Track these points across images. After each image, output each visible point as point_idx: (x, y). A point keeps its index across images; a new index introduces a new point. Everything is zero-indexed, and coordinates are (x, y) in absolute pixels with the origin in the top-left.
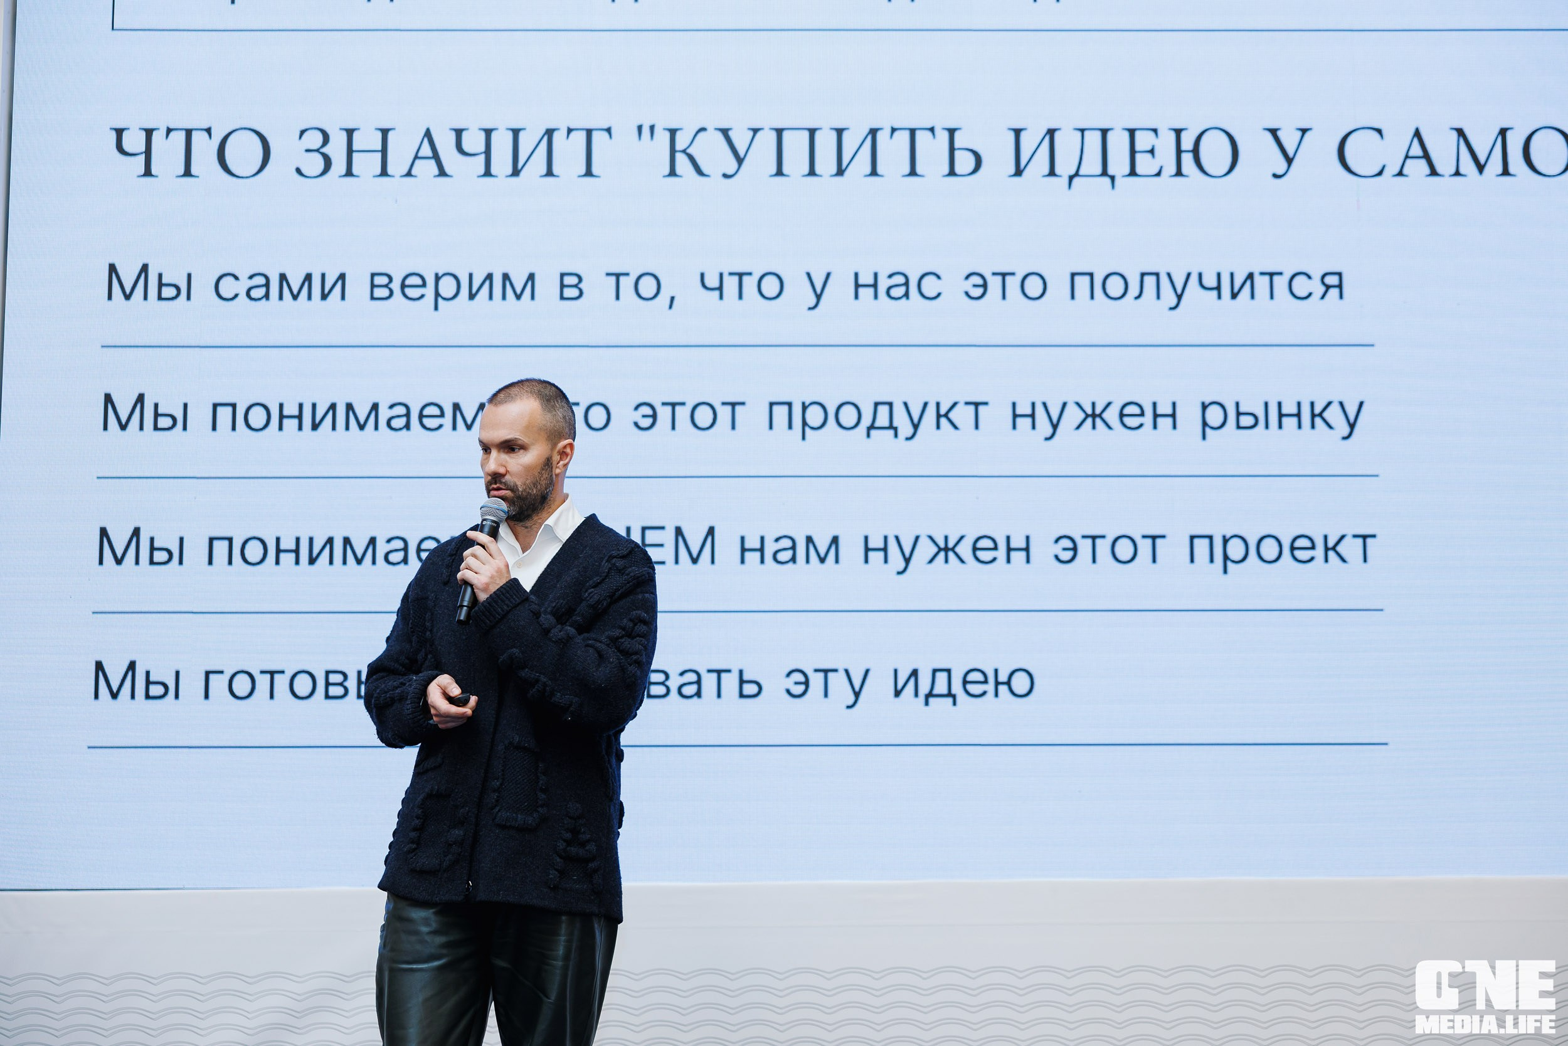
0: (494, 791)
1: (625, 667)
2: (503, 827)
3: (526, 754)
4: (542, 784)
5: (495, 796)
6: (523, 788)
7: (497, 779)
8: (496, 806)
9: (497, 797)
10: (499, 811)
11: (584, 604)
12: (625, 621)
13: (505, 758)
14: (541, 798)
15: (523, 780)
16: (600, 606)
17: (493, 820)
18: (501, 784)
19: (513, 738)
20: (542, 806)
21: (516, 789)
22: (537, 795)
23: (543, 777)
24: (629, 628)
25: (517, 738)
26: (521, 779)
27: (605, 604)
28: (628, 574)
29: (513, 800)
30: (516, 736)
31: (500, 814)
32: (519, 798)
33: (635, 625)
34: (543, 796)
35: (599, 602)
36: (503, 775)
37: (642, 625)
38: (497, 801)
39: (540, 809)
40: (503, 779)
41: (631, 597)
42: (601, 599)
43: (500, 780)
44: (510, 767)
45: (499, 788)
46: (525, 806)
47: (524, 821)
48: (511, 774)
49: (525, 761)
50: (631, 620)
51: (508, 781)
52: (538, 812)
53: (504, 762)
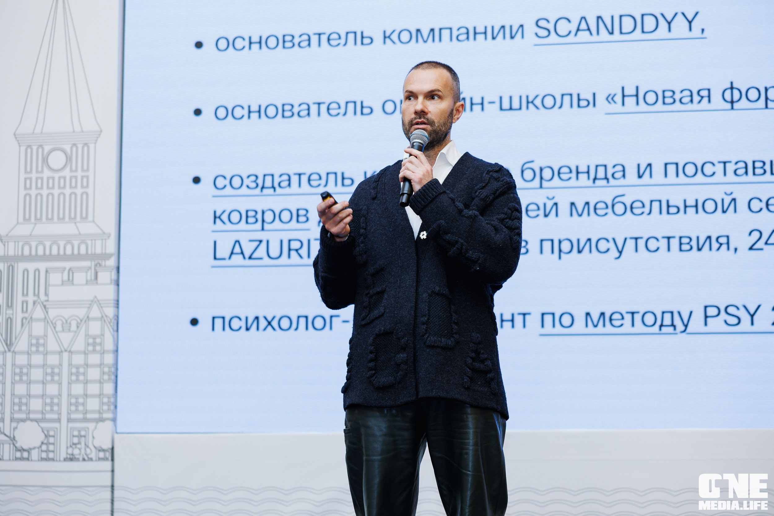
0: (424, 324)
1: (512, 237)
2: (432, 347)
3: (444, 299)
4: (455, 319)
5: (425, 327)
6: (444, 321)
7: (425, 316)
8: (426, 334)
9: (426, 328)
10: (428, 337)
11: (477, 199)
12: (506, 209)
13: (429, 302)
14: (455, 328)
15: (443, 316)
16: (488, 199)
17: (425, 343)
18: (428, 319)
19: (435, 288)
20: (456, 333)
21: (439, 322)
22: (452, 326)
23: (455, 315)
24: (509, 214)
25: (437, 289)
26: (442, 315)
27: (491, 198)
28: (502, 181)
29: (437, 329)
30: (437, 287)
31: (429, 339)
32: (442, 328)
33: (513, 212)
34: (456, 327)
35: (487, 197)
36: (429, 313)
37: (517, 212)
38: (426, 330)
39: (454, 335)
40: (429, 315)
41: (507, 196)
42: (488, 195)
43: (427, 317)
44: (433, 308)
45: (427, 322)
46: (446, 333)
47: (446, 342)
48: (434, 312)
49: (444, 303)
50: (509, 209)
51: (433, 316)
52: (454, 337)
53: (429, 304)
